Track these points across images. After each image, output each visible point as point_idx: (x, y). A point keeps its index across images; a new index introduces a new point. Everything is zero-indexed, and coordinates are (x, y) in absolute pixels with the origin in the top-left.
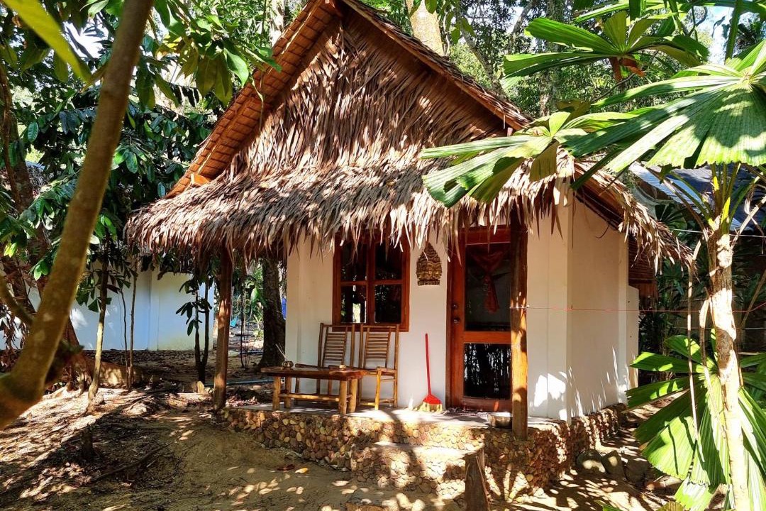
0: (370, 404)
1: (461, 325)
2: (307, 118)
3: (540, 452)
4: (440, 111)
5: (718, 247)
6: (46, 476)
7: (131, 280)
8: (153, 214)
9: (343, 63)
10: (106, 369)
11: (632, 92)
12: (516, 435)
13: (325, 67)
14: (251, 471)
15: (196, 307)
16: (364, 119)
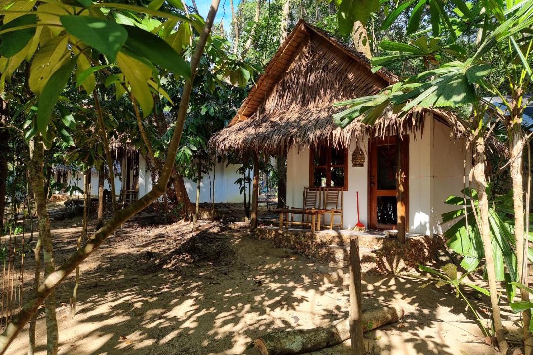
0: (328, 227)
1: (375, 187)
2: (294, 86)
3: (413, 250)
4: (359, 79)
5: (477, 143)
6: (174, 259)
7: (213, 167)
8: (221, 135)
9: (311, 58)
10: (202, 211)
11: (420, 75)
12: (399, 241)
13: (302, 60)
14: (268, 258)
15: (244, 181)
16: (321, 85)
